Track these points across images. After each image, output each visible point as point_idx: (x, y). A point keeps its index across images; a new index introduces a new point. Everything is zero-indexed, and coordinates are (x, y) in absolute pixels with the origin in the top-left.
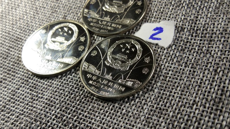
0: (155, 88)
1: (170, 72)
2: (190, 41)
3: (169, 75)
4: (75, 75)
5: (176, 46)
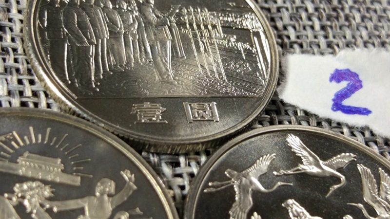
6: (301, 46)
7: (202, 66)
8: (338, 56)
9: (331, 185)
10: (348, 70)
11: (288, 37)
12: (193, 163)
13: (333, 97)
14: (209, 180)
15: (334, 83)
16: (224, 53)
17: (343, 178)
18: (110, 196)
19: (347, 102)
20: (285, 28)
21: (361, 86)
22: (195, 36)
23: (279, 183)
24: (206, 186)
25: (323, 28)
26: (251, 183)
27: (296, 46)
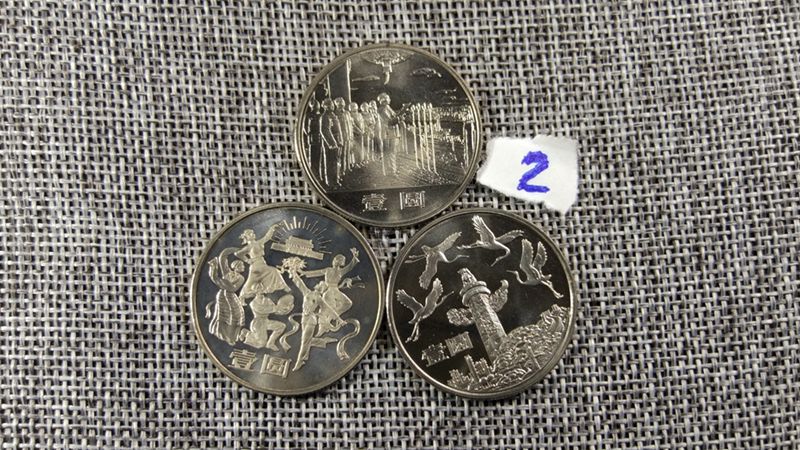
0: (587, 341)
1: (601, 289)
2: (608, 189)
3: (602, 298)
4: (382, 381)
5: (581, 213)
6: (508, 128)
7: (419, 160)
8: (536, 138)
9: (498, 256)
10: (540, 152)
11: (499, 120)
12: (405, 236)
13: (521, 178)
14: (410, 254)
15: (525, 164)
16: (438, 147)
17: (508, 250)
18: (342, 267)
19: (531, 182)
20: (498, 111)
21: (547, 167)
22: (418, 132)
23: (460, 256)
24: (407, 258)
25: (529, 110)
26: (439, 256)
27: (504, 129)
